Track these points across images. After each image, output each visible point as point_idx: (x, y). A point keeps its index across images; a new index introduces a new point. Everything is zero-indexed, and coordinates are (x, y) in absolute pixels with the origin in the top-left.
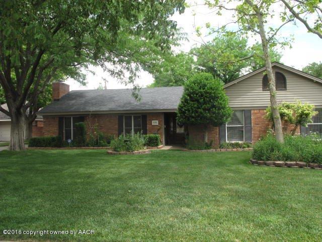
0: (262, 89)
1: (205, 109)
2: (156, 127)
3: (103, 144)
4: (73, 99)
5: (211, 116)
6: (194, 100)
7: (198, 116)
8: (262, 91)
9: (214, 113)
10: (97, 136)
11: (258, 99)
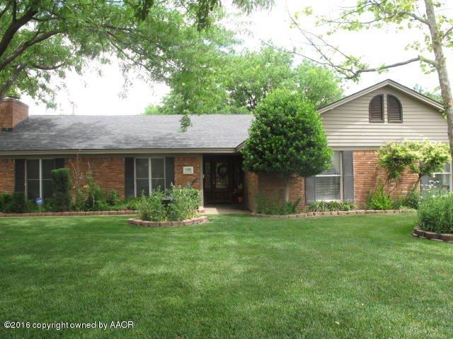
0: (368, 120)
1: (298, 149)
2: (190, 177)
3: (102, 205)
4: (35, 129)
5: (308, 160)
6: (278, 132)
7: (287, 160)
8: (368, 123)
9: (312, 155)
10: (90, 193)
11: (363, 134)
